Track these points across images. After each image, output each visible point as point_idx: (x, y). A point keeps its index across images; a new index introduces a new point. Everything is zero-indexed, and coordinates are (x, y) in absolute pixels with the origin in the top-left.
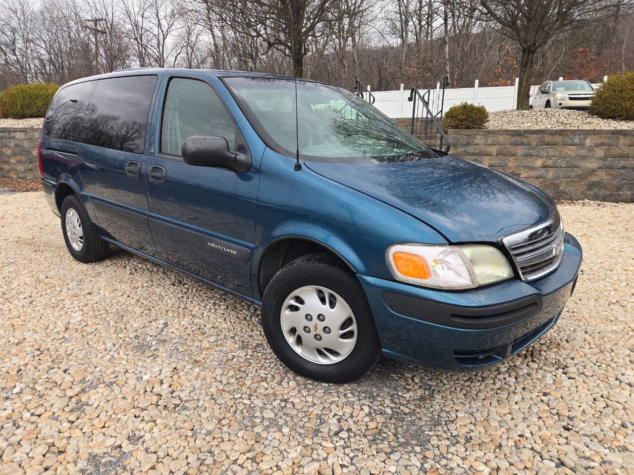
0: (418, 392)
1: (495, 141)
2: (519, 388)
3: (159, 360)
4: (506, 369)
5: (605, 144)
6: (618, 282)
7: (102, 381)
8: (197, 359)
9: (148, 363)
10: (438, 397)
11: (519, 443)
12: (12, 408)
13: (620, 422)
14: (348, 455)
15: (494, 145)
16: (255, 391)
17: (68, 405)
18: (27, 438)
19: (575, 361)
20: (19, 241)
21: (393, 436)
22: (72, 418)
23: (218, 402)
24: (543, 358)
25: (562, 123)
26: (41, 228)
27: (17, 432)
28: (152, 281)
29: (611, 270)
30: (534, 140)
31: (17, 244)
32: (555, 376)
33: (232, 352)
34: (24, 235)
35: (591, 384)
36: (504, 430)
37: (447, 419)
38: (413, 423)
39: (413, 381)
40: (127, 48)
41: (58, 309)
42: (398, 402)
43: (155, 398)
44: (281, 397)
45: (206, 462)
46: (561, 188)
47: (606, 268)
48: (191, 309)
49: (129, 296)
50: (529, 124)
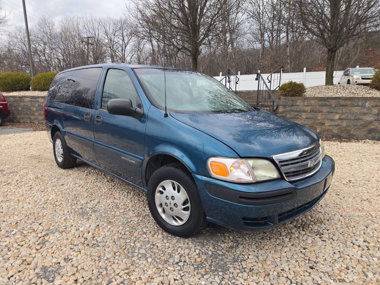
0: (230, 244)
1: (309, 104)
2: (290, 244)
3: (90, 221)
4: (285, 234)
5: (378, 106)
6: (371, 188)
7: (58, 230)
8: (111, 221)
9: (84, 222)
10: (241, 247)
11: (280, 274)
12: (9, 241)
13: (345, 266)
14: (180, 274)
15: (309, 106)
16: (138, 239)
17: (38, 241)
18: (13, 256)
19: (329, 232)
20: (32, 157)
21: (209, 266)
22: (38, 247)
23: (116, 244)
24: (310, 229)
25: (353, 93)
26: (45, 150)
27: (9, 253)
28: (97, 179)
29: (369, 181)
30: (333, 103)
31: (30, 158)
32: (314, 239)
33: (131, 218)
34: (35, 153)
35: (335, 244)
36: (273, 266)
37: (242, 259)
38: (222, 260)
39: (229, 237)
40: (105, 52)
41: (44, 192)
42: (217, 248)
43: (83, 240)
44: (151, 243)
45: (102, 274)
46: (352, 132)
47: (366, 180)
48: (114, 194)
49: (83, 187)
50: (332, 94)
